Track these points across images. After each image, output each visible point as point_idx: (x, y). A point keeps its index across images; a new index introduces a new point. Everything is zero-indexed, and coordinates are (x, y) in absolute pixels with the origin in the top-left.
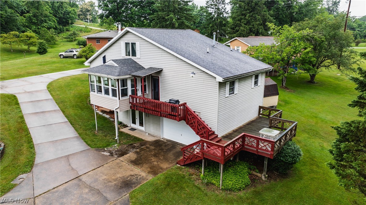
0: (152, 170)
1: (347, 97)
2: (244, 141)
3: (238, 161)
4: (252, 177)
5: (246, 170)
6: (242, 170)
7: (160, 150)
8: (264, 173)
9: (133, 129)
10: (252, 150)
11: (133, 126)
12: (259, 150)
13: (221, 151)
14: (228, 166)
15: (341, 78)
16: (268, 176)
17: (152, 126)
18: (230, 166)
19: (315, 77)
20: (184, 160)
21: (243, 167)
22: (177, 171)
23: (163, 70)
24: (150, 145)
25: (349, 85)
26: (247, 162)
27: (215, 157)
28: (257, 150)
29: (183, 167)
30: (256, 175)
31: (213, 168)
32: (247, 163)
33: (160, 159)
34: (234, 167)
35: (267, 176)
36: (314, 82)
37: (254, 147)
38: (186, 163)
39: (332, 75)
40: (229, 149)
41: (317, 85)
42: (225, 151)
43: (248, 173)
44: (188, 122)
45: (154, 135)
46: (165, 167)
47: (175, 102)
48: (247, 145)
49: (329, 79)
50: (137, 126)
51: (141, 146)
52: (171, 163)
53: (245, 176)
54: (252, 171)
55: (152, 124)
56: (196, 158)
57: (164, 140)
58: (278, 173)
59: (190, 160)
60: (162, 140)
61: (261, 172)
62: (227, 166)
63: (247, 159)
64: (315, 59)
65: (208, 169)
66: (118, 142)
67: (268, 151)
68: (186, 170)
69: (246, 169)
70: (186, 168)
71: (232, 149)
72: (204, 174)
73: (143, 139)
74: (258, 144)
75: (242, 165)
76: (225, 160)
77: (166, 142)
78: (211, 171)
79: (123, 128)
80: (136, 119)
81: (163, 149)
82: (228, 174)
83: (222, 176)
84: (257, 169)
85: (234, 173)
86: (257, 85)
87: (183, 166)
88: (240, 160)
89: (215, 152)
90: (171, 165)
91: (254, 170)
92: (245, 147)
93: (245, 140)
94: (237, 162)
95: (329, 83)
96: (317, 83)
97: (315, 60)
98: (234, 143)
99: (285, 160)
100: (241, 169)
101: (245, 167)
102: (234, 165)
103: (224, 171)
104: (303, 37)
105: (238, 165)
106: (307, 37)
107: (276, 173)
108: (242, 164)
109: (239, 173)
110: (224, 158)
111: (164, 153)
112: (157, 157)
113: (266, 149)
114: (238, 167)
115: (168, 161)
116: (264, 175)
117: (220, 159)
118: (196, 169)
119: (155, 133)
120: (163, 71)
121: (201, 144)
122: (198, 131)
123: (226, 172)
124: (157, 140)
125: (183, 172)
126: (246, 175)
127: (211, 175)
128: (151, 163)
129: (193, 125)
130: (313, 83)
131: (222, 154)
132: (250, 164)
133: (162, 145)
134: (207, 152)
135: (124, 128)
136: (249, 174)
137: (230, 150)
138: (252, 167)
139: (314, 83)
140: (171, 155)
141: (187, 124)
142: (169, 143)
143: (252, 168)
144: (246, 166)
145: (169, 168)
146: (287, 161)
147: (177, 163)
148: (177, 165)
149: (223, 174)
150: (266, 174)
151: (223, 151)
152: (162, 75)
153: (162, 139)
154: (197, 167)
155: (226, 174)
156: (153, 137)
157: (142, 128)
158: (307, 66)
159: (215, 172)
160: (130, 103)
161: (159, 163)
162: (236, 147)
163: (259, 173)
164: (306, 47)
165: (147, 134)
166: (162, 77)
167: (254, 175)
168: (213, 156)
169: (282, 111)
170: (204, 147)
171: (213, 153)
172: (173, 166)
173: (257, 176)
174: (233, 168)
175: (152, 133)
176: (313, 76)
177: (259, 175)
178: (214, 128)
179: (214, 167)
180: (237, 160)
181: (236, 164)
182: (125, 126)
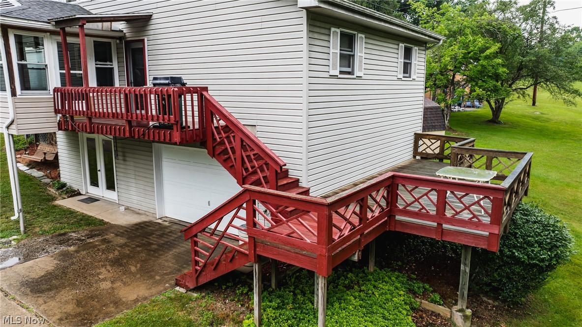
0: (80, 310)
1: (570, 144)
2: (392, 198)
3: (375, 271)
4: (421, 317)
5: (400, 297)
6: (389, 296)
7: (139, 247)
8: (459, 302)
9: (92, 200)
10: (423, 227)
11: (93, 191)
12: (445, 226)
13: (318, 222)
14: (345, 287)
15: (543, 117)
16: (473, 314)
17: (134, 185)
18: (349, 287)
19: (500, 112)
20: (196, 270)
21: (392, 288)
22: (169, 309)
23: (154, 17)
24: (117, 235)
25: (562, 127)
26: (400, 271)
27: (298, 251)
28: (440, 225)
29: (195, 295)
30: (433, 312)
31: (295, 295)
32: (401, 275)
33: (127, 272)
34: (363, 288)
35: (469, 312)
36: (500, 121)
37: (427, 216)
38: (203, 280)
39: (527, 114)
40: (346, 219)
41: (506, 126)
42: (330, 225)
43: (408, 307)
44: (214, 148)
45: (140, 212)
46: (132, 297)
47: (167, 82)
48: (405, 212)
49: (524, 119)
50: (101, 191)
51: (88, 238)
52: (158, 283)
53: (402, 317)
54: (418, 300)
55: (133, 181)
56: (231, 261)
57: (165, 221)
58: (496, 304)
59: (215, 269)
60: (160, 221)
61: (449, 299)
62: (340, 287)
63: (399, 263)
64: (505, 69)
65: (279, 297)
66: (22, 229)
67: (479, 224)
68: (204, 305)
69: (402, 293)
70: (203, 297)
71: (355, 220)
72: (260, 315)
73: (105, 220)
74: (442, 204)
75: (387, 282)
76: (331, 259)
77: (166, 227)
78: (288, 304)
79: (65, 198)
80: (98, 172)
81: (152, 244)
82: (344, 314)
83: (325, 321)
84: (432, 292)
85: (365, 307)
86: (410, 77)
87: (196, 290)
88: (380, 265)
89: (294, 232)
90: (154, 290)
91: (425, 296)
92: (398, 217)
93: (397, 194)
94: (372, 274)
95: (526, 125)
96: (505, 124)
97: (504, 72)
98: (362, 200)
99: (528, 255)
100: (386, 294)
101: (397, 288)
102: (361, 282)
103: (329, 303)
104: (480, 27)
105: (376, 281)
106: (488, 27)
107: (490, 301)
108: (387, 279)
109: (380, 306)
110: (329, 251)
111: (149, 255)
112: (121, 265)
113: (470, 219)
114: (375, 287)
115: (152, 277)
116: (459, 311)
117: (315, 255)
118: (239, 301)
119: (143, 204)
120: (153, 22)
121: (245, 205)
122: (245, 174)
123: (337, 305)
124: (144, 223)
125: (189, 314)
126: (405, 312)
127: (287, 320)
128: (90, 285)
129: (230, 157)
130: (497, 123)
131: (319, 236)
132: (410, 279)
133: (152, 234)
134: (265, 236)
135: (69, 197)
136: (413, 309)
137: (351, 223)
138: (417, 286)
139: (499, 123)
140: (168, 260)
141: (213, 154)
142: (175, 227)
143: (419, 288)
144: (399, 285)
145: (145, 298)
146: (533, 259)
147: (178, 284)
148: (178, 288)
149: (326, 315)
150: (467, 308)
151: (326, 227)
152: (152, 32)
153: (161, 219)
154: (242, 294)
155: (338, 314)
156: (136, 216)
157: (112, 195)
158: (492, 83)
159: (299, 308)
160: (57, 111)
161: (118, 284)
162: (369, 215)
163: (443, 305)
164: (488, 45)
165: (122, 209)
166: (151, 38)
167: (425, 311)
168: (288, 248)
169: (474, 141)
170: (255, 216)
171: (288, 235)
172: (160, 293)
173: (438, 315)
174: (360, 291)
175: (134, 206)
176: (497, 111)
177: (442, 310)
178: (298, 167)
179: (297, 291)
180: (372, 267)
181: (369, 280)
182: (74, 193)
